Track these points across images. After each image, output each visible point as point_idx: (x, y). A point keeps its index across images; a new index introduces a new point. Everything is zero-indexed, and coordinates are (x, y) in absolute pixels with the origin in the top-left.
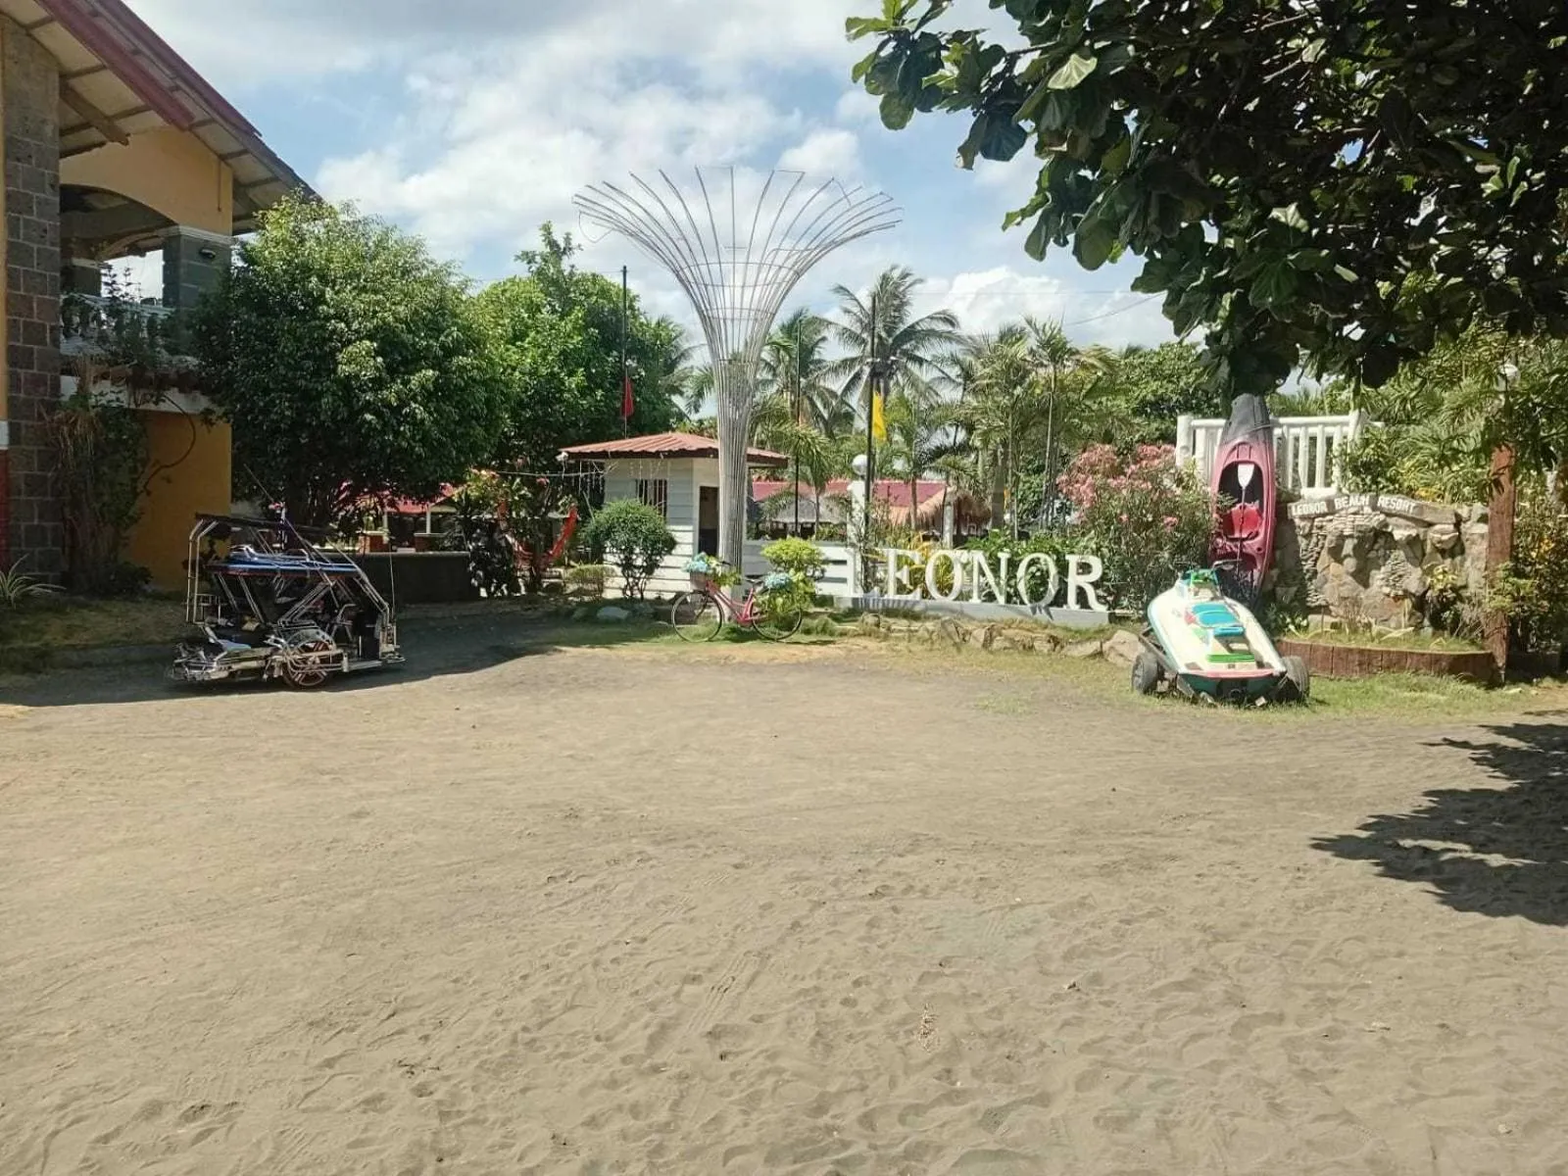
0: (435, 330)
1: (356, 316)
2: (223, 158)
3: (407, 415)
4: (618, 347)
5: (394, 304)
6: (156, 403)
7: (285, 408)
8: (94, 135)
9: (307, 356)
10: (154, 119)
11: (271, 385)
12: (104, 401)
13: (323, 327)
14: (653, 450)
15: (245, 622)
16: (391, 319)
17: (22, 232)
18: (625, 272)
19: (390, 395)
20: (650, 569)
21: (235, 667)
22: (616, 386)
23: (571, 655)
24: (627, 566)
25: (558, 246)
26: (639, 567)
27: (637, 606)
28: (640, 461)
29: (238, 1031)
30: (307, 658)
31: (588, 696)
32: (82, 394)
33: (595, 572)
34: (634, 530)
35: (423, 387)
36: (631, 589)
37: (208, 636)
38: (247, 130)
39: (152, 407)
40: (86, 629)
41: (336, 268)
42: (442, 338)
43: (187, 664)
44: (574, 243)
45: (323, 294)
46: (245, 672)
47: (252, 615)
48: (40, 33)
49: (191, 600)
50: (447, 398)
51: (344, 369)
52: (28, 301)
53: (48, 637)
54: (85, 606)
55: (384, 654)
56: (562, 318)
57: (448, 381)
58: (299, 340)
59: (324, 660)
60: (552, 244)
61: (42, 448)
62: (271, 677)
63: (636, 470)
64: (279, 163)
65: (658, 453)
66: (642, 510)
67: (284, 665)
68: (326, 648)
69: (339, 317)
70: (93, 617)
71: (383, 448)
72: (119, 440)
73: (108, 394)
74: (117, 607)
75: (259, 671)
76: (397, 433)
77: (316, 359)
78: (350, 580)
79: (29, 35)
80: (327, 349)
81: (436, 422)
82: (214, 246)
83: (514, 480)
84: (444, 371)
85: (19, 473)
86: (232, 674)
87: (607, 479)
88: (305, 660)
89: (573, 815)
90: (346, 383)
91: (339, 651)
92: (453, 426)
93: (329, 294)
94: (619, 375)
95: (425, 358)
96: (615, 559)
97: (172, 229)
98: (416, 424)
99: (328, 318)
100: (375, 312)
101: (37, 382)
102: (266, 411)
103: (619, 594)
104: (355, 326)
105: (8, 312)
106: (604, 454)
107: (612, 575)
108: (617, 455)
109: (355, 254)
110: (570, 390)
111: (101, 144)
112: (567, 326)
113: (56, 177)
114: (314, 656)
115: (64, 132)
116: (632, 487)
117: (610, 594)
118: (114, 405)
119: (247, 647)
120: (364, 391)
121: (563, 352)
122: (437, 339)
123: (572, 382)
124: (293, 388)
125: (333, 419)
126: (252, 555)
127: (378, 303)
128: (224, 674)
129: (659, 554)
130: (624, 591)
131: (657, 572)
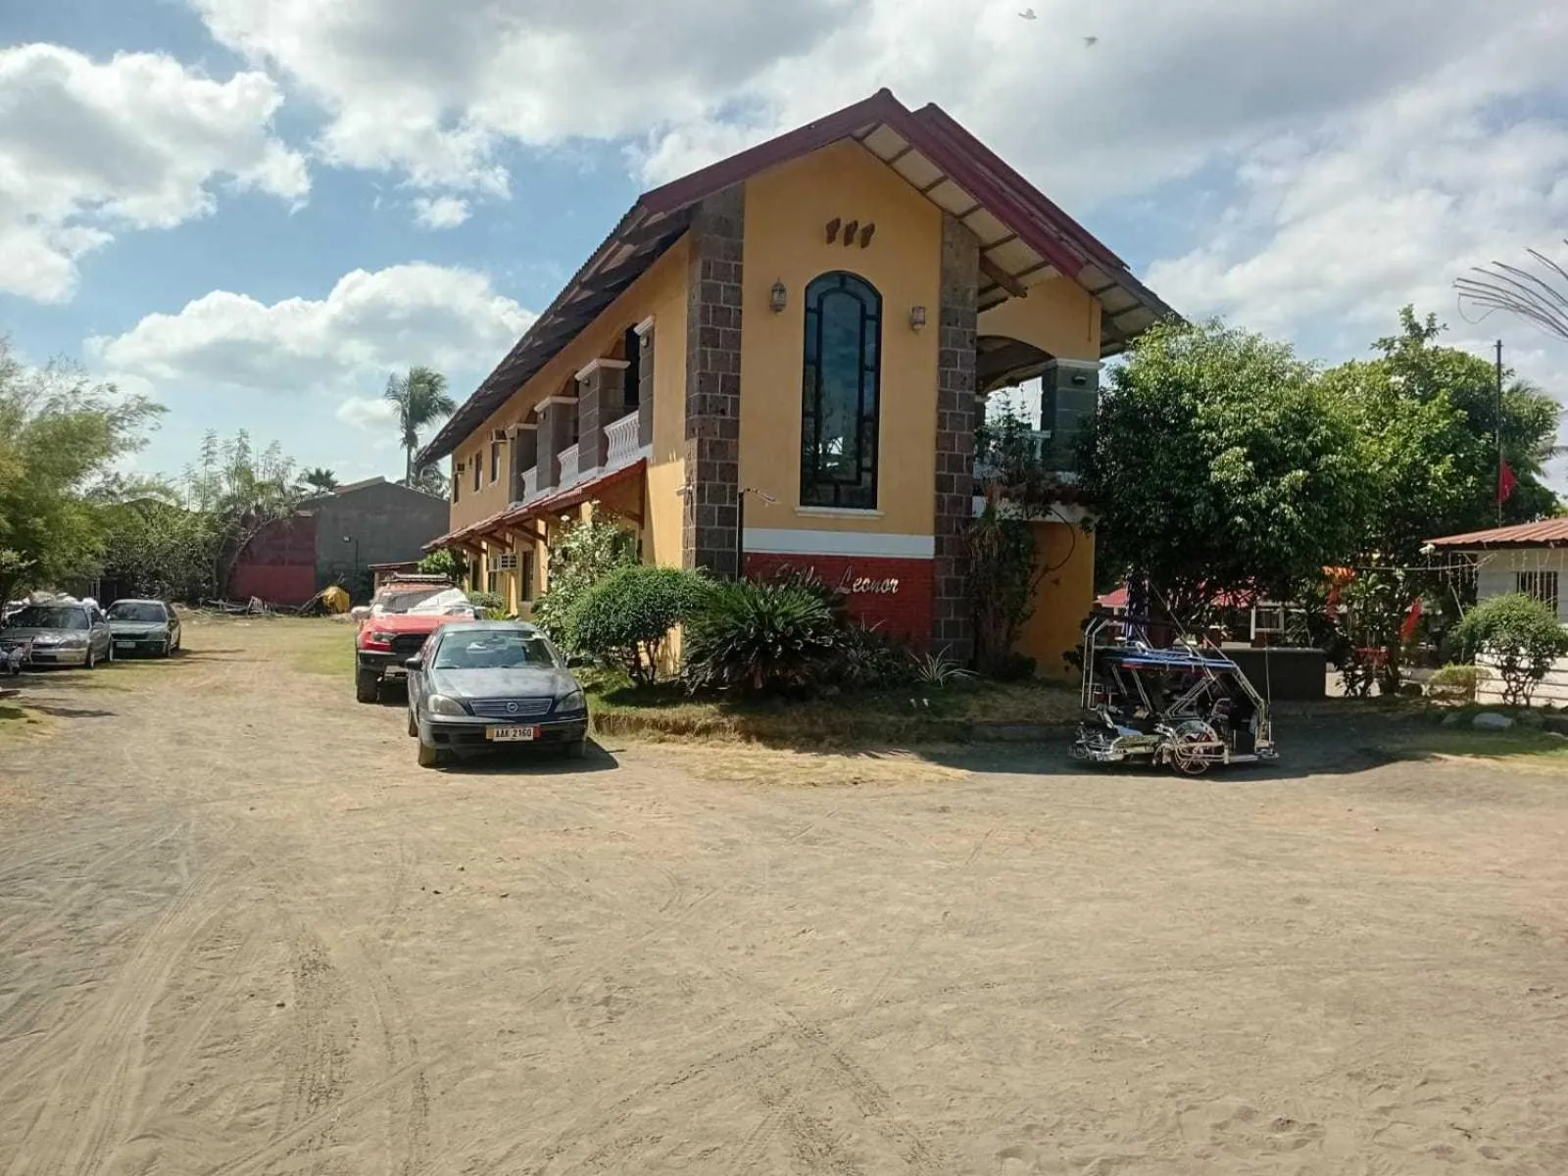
0: (1303, 429)
1: (1226, 424)
2: (1092, 293)
3: (1276, 515)
4: (1491, 427)
5: (1262, 409)
6: (1044, 516)
7: (1159, 515)
8: (1001, 292)
9: (1180, 466)
10: (1051, 272)
11: (1147, 495)
12: (1006, 516)
13: (1196, 439)
14: (1542, 539)
15: (1136, 711)
16: (1261, 424)
17: (949, 382)
18: (1499, 346)
19: (1261, 496)
20: (1538, 673)
21: (1129, 751)
22: (1487, 470)
23: (1453, 765)
24: (1509, 668)
25: (1420, 329)
26: (1523, 671)
27: (1522, 714)
28: (1524, 552)
29: (1285, 1068)
30: (1192, 748)
31: (1489, 810)
32: (990, 511)
33: (1469, 674)
34: (1521, 629)
35: (1292, 487)
36: (1514, 694)
37: (1105, 722)
38: (1118, 266)
39: (1039, 518)
40: (997, 709)
41: (1207, 382)
42: (1310, 438)
43: (1088, 745)
44: (1438, 324)
45: (1195, 407)
46: (1138, 756)
47: (1142, 705)
48: (969, 220)
49: (1086, 687)
50: (1315, 497)
51: (1216, 476)
52: (951, 437)
53: (969, 714)
54: (992, 689)
55: (1259, 749)
56: (1424, 402)
57: (1318, 480)
58: (1173, 452)
59: (1206, 751)
60: (1414, 327)
61: (958, 557)
62: (1160, 763)
63: (1519, 561)
64: (1144, 290)
65: (1547, 542)
66: (1530, 606)
67: (1172, 753)
68: (1209, 739)
69: (1209, 427)
70: (1001, 699)
71: (1251, 551)
72: (1017, 549)
73: (1008, 509)
74: (1017, 691)
75: (1148, 756)
76: (1265, 534)
77: (1187, 467)
78: (1227, 677)
79: (961, 223)
80: (1198, 458)
81: (1304, 522)
82: (1085, 373)
83: (1369, 575)
84: (1313, 471)
85: (941, 578)
86: (1127, 757)
87: (1480, 573)
88: (1190, 750)
89: (1529, 932)
90: (1217, 490)
91: (1221, 743)
92: (1320, 524)
93: (1200, 407)
94: (1492, 458)
95: (1294, 459)
96: (1495, 661)
97: (1050, 363)
98: (1285, 524)
99: (1199, 429)
100: (1245, 420)
101: (956, 502)
102: (1142, 518)
103: (1497, 699)
104: (1226, 434)
105: (937, 448)
106: (1478, 545)
107: (1487, 677)
108: (1494, 545)
109: (1224, 366)
110: (1435, 479)
111: (1004, 300)
112: (1431, 410)
113: (974, 333)
114: (1198, 746)
115: (982, 292)
116: (1512, 582)
117: (1485, 697)
118: (1014, 518)
119: (1140, 734)
120: (1234, 495)
121: (1427, 439)
122: (1305, 440)
123: (1438, 470)
124: (1166, 496)
125: (1204, 523)
126: (1144, 651)
127: (1247, 411)
128: (1120, 757)
129: (1551, 656)
130: (1505, 695)
131: (1548, 676)
